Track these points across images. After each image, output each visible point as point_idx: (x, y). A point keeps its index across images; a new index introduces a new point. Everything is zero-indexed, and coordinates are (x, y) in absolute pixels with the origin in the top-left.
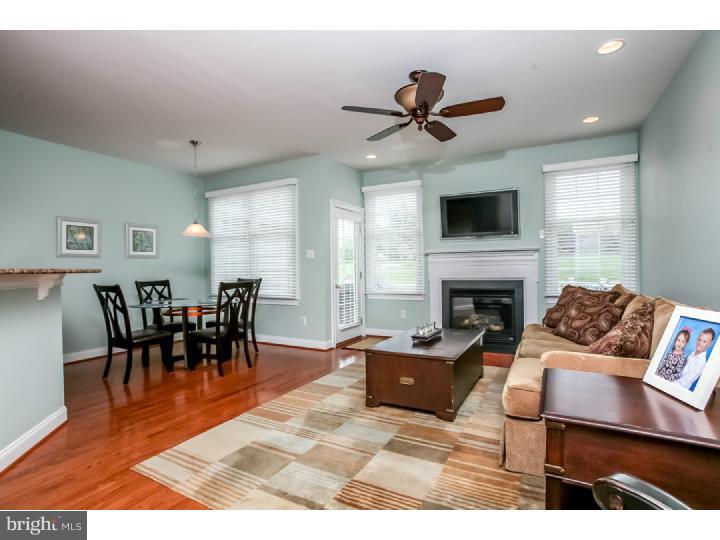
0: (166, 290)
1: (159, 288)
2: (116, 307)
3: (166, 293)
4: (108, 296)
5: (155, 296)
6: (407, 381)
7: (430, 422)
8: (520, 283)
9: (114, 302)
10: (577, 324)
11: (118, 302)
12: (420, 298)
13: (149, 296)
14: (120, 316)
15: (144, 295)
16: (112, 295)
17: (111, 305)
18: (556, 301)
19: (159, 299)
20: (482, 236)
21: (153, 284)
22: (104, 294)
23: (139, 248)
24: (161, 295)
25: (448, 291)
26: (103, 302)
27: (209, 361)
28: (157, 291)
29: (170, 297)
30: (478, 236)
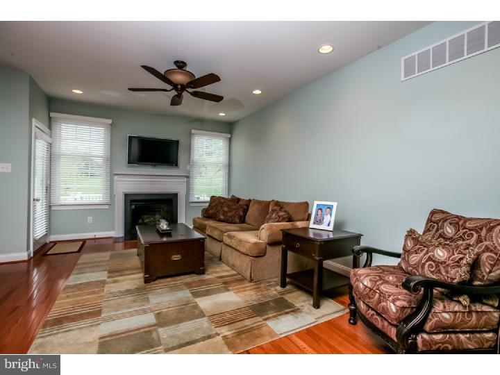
6: (176, 257)
7: (195, 278)
8: (176, 195)
10: (229, 214)
12: (107, 207)
18: (207, 205)
20: (155, 165)
25: (129, 201)
30: (152, 165)
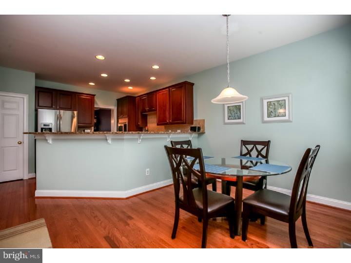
0: (265, 149)
1: (259, 147)
3: (264, 153)
5: (254, 153)
13: (249, 153)
24: (259, 153)
29: (267, 156)
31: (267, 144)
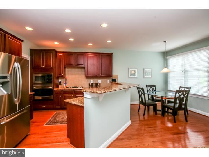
0: (155, 88)
2: (142, 94)
4: (140, 90)
5: (151, 90)
9: (142, 92)
11: (143, 92)
14: (143, 96)
15: (148, 89)
16: (141, 90)
17: (141, 92)
19: (152, 91)
21: (151, 86)
22: (139, 89)
23: (147, 75)
26: (139, 92)
27: (168, 114)
28: (152, 88)
29: (155, 91)
31: (154, 86)
